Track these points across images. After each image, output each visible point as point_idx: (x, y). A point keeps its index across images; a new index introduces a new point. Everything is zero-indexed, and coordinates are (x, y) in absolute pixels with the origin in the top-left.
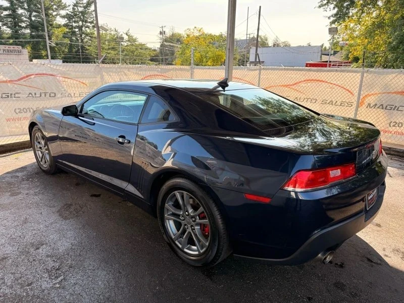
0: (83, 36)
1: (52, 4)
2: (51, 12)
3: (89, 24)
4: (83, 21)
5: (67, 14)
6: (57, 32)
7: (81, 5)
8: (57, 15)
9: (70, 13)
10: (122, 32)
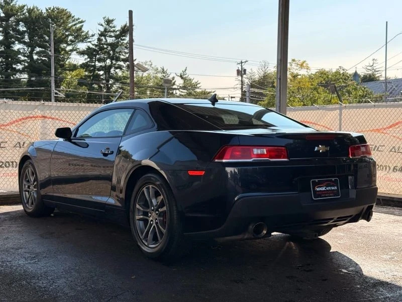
0: (110, 82)
1: (67, 34)
2: (63, 46)
3: (122, 63)
4: (112, 59)
5: (89, 48)
6: (70, 76)
7: (112, 34)
8: (72, 51)
9: (94, 47)
10: (173, 73)
